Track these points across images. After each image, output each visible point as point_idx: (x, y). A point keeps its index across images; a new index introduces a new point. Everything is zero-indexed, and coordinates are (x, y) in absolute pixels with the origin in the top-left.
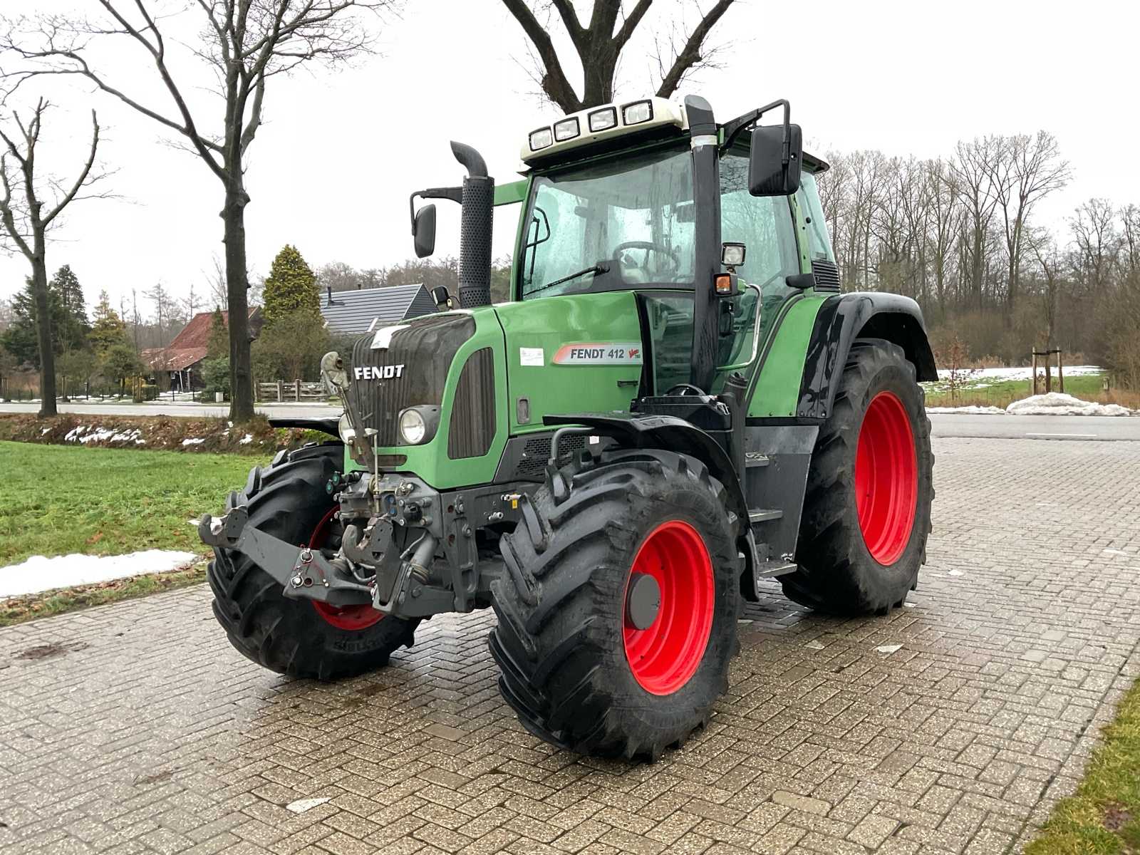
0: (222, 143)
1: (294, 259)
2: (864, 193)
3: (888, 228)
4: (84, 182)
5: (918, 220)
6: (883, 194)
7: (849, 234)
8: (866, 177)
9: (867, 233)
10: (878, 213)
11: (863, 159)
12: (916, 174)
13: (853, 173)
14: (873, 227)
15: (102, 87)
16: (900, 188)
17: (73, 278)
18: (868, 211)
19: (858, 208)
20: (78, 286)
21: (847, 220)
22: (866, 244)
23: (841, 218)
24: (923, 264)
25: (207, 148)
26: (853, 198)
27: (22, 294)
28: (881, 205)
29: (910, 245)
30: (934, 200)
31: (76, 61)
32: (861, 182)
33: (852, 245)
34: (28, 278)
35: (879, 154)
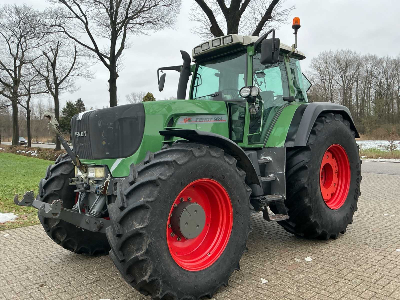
0: (109, 56)
1: (151, 97)
2: (368, 72)
3: (378, 86)
4: (72, 70)
5: (391, 82)
6: (376, 73)
7: (363, 88)
8: (369, 66)
9: (370, 88)
10: (374, 80)
11: (368, 60)
12: (390, 65)
13: (364, 64)
14: (372, 85)
15: (70, 36)
16: (383, 70)
17: (82, 103)
18: (370, 79)
19: (366, 78)
20: (84, 105)
21: (362, 82)
22: (370, 92)
23: (359, 82)
24: (392, 99)
25: (103, 57)
26: (364, 74)
27: (65, 108)
28: (375, 77)
29: (387, 92)
30: (396, 75)
31: (62, 28)
32: (367, 68)
33: (364, 92)
34: (67, 103)
35: (375, 57)
